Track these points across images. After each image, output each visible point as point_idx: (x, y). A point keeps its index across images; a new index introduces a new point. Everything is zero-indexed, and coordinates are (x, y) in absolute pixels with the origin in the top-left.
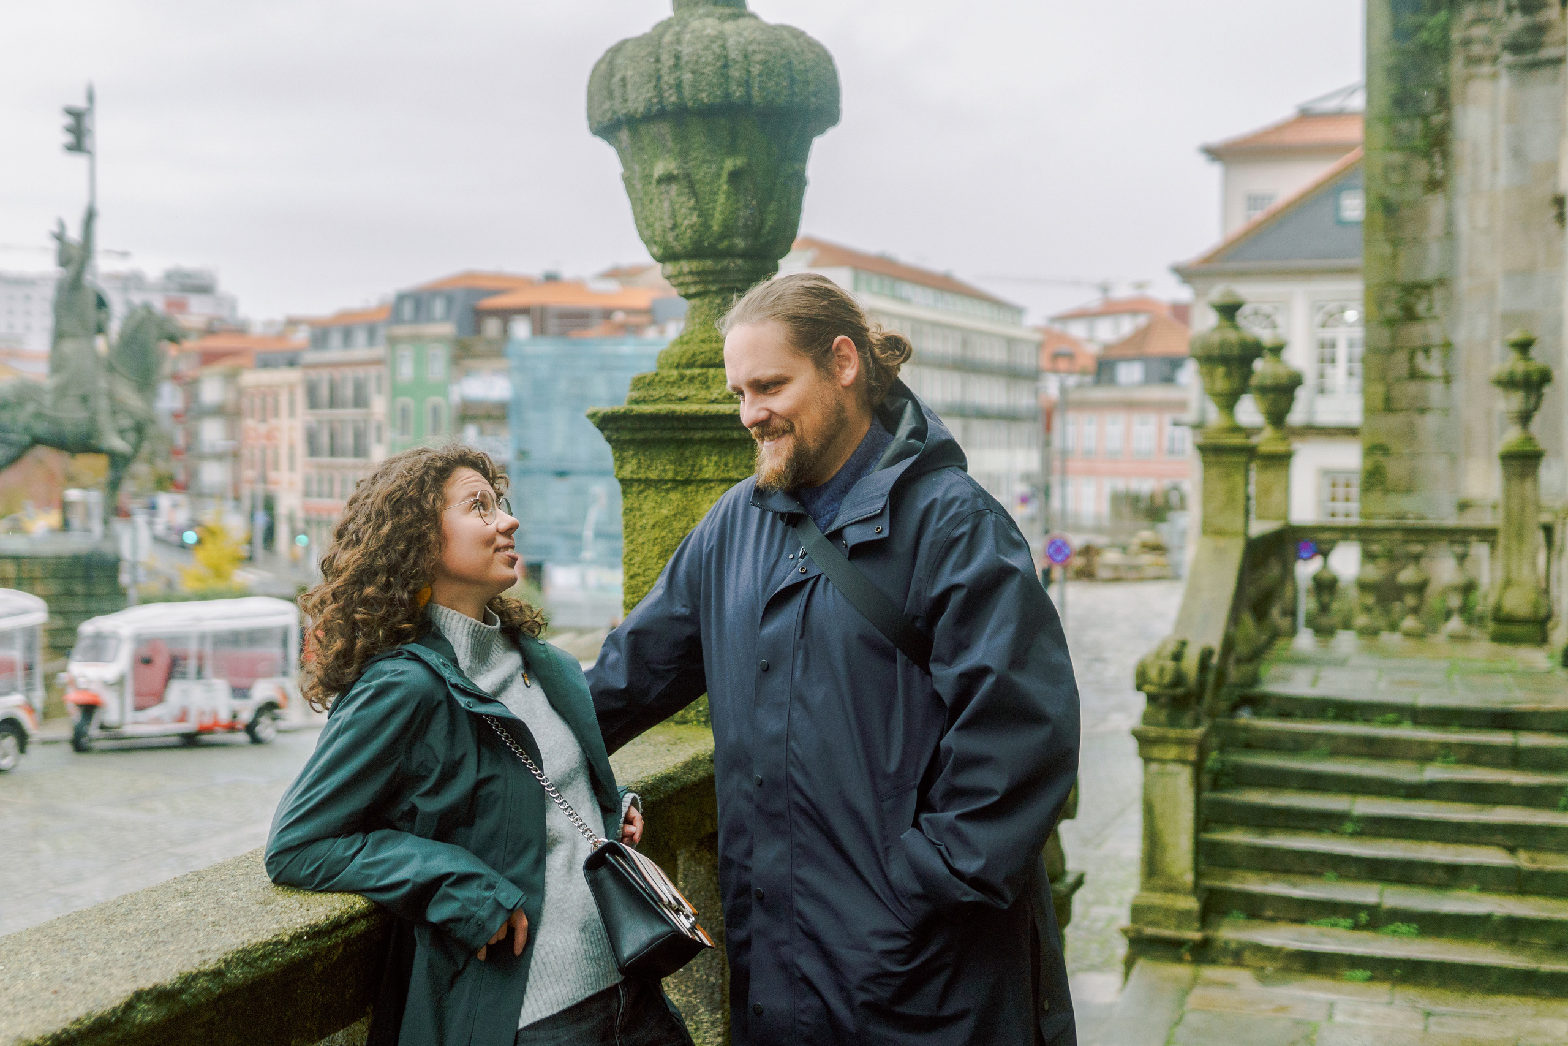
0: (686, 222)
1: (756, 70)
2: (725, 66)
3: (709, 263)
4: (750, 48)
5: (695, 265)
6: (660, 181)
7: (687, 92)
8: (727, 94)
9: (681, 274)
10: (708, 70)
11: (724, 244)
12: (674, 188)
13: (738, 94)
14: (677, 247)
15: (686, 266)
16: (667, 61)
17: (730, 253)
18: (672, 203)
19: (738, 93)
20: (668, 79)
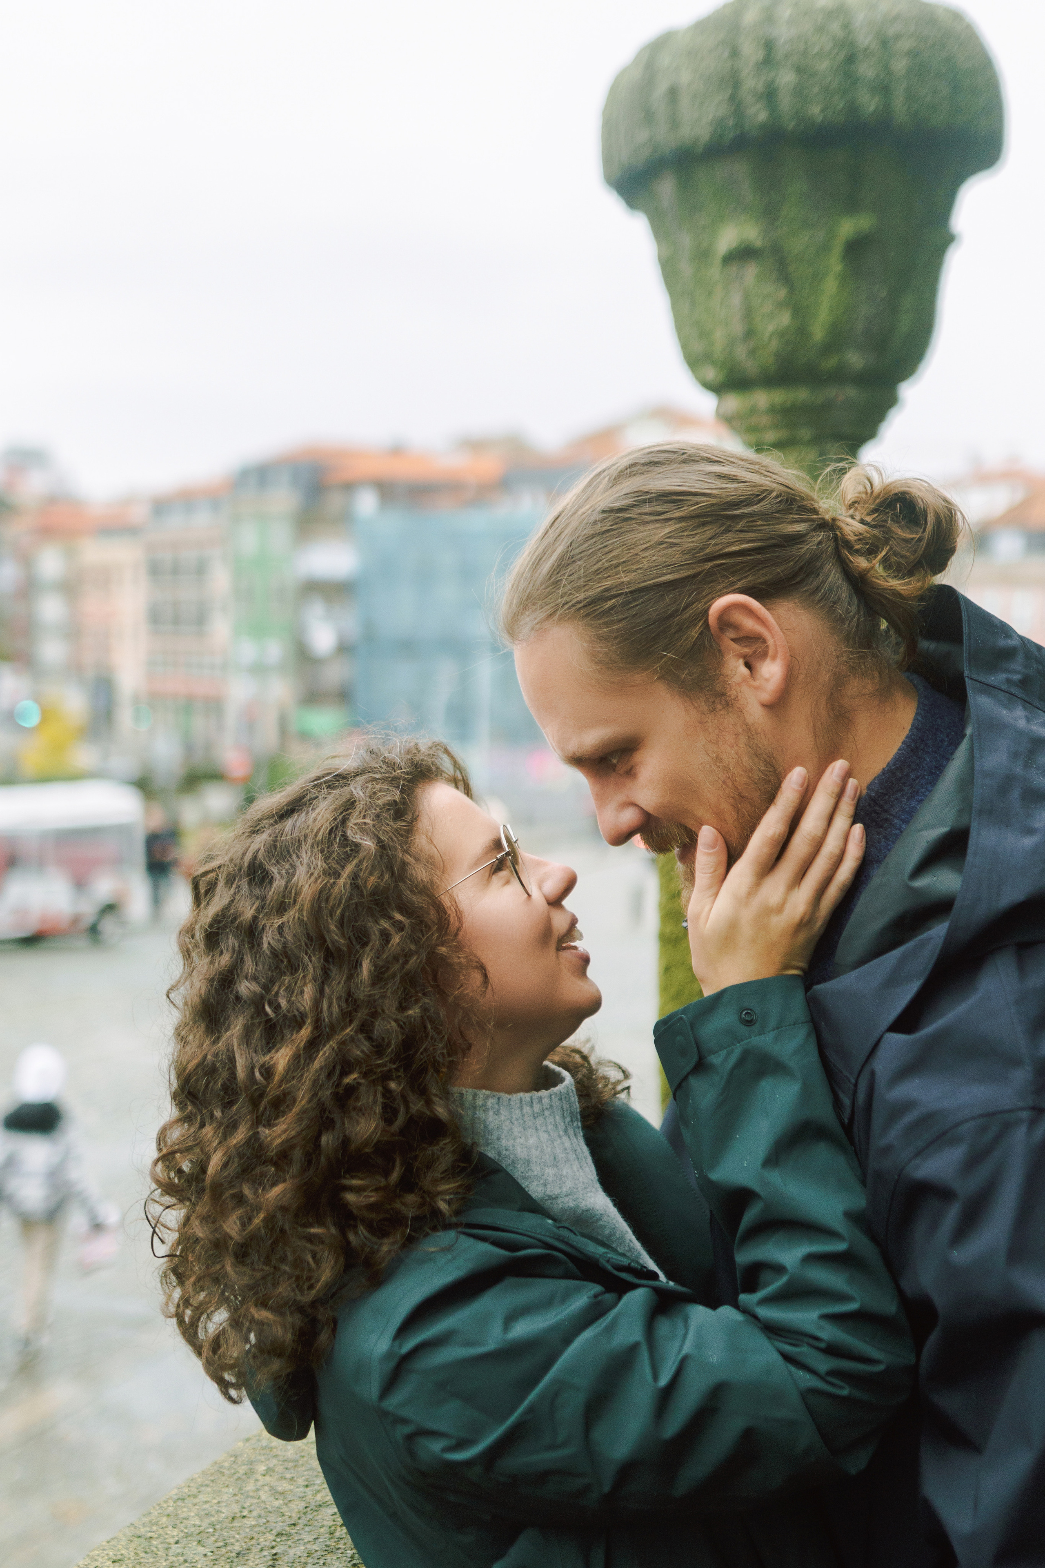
0: (770, 328)
1: (900, 66)
2: (851, 59)
3: (802, 395)
4: (891, 31)
5: (779, 396)
6: (731, 258)
7: (785, 103)
8: (853, 108)
9: (753, 411)
10: (823, 66)
11: (831, 362)
12: (751, 272)
13: (872, 108)
14: (751, 367)
15: (762, 399)
16: (751, 52)
17: (839, 376)
18: (747, 297)
19: (869, 104)
20: (751, 83)
